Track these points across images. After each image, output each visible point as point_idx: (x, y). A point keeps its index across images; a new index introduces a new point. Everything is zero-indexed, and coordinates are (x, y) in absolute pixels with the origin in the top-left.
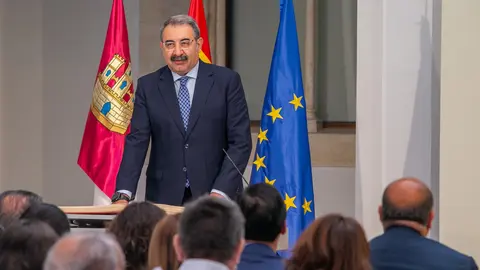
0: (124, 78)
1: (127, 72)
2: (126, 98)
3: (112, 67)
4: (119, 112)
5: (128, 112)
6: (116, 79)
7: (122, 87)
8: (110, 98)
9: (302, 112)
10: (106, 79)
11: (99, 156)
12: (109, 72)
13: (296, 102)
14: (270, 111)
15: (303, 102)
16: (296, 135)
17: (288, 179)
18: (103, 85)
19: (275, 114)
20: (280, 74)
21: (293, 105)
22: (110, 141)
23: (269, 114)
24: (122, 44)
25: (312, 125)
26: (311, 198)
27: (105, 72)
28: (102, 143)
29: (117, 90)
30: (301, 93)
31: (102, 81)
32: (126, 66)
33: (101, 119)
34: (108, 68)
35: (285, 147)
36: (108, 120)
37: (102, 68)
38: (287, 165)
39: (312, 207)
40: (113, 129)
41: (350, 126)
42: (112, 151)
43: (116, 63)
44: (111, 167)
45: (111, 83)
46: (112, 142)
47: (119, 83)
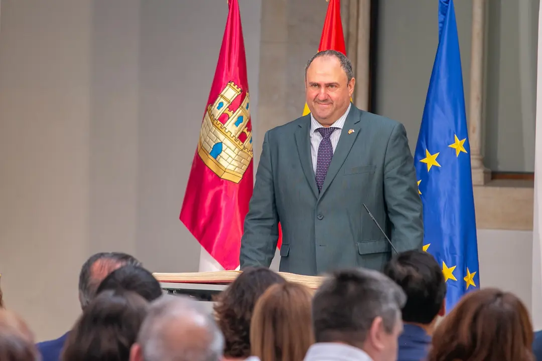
0: (239, 112)
1: (244, 104)
2: (242, 137)
3: (225, 98)
4: (233, 155)
5: (245, 155)
6: (230, 114)
7: (237, 124)
8: (222, 137)
9: (465, 159)
10: (218, 113)
11: (207, 210)
12: (221, 104)
13: (458, 145)
14: (424, 156)
15: (467, 146)
16: (457, 189)
17: (446, 244)
18: (213, 120)
19: (430, 160)
20: (438, 110)
21: (454, 150)
22: (221, 191)
23: (424, 161)
24: (238, 69)
25: (477, 176)
26: (475, 268)
27: (216, 104)
28: (210, 195)
29: (231, 127)
30: (464, 134)
31: (211, 116)
32: (243, 96)
33: (210, 164)
34: (219, 100)
35: (442, 203)
36: (218, 164)
37: (212, 99)
38: (444, 225)
39: (477, 279)
40: (225, 176)
41: (526, 178)
42: (223, 204)
43: (230, 92)
44: (222, 225)
45: (224, 118)
46: (224, 192)
47: (233, 117)
